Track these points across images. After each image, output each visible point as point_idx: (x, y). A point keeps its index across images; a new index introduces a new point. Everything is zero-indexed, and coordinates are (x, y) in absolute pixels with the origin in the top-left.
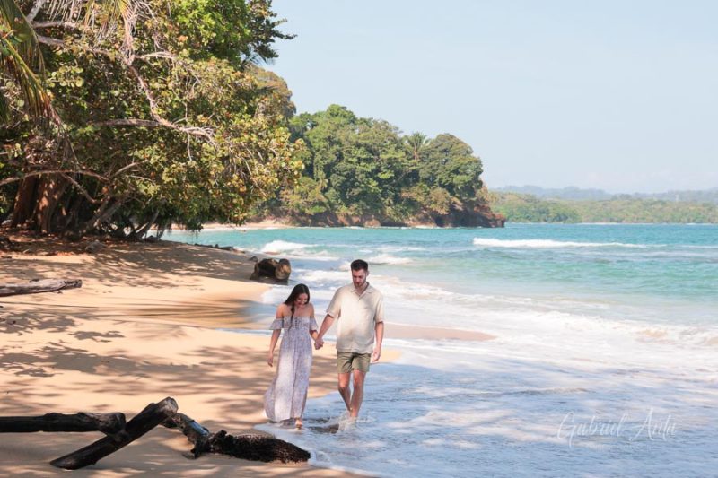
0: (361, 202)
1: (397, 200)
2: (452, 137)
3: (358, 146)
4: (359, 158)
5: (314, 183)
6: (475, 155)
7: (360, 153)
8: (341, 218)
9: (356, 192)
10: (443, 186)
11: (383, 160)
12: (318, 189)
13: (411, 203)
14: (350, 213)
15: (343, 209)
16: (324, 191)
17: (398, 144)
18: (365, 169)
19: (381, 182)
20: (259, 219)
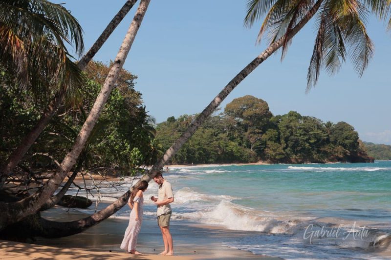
0: (302, 153)
1: (319, 152)
2: (345, 123)
3: (300, 128)
4: (300, 134)
5: (279, 145)
6: (355, 130)
7: (301, 131)
8: (293, 160)
9: (299, 148)
10: (341, 145)
11: (311, 134)
12: (281, 148)
13: (325, 153)
14: (297, 158)
15: (294, 156)
16: (284, 149)
17: (319, 127)
18: (303, 138)
19: (310, 144)
20: (256, 162)
